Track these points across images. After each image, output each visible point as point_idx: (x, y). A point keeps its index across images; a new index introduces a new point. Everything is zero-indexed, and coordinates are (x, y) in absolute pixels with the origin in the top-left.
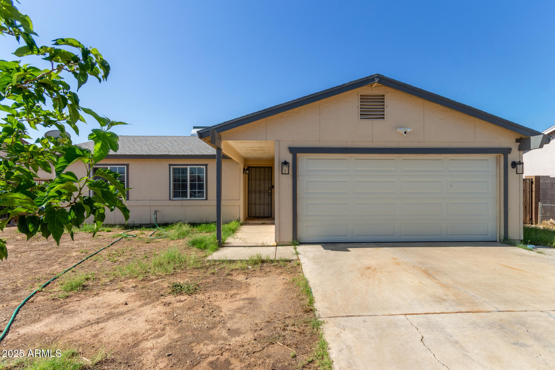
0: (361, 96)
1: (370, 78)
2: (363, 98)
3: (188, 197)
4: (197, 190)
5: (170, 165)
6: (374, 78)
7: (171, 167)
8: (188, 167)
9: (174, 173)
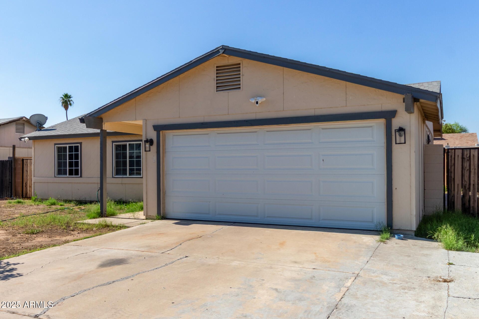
0: (217, 67)
1: (215, 51)
2: (219, 69)
3: (128, 176)
4: (135, 168)
5: (113, 142)
6: (218, 50)
7: (114, 143)
8: (128, 143)
9: (116, 149)
